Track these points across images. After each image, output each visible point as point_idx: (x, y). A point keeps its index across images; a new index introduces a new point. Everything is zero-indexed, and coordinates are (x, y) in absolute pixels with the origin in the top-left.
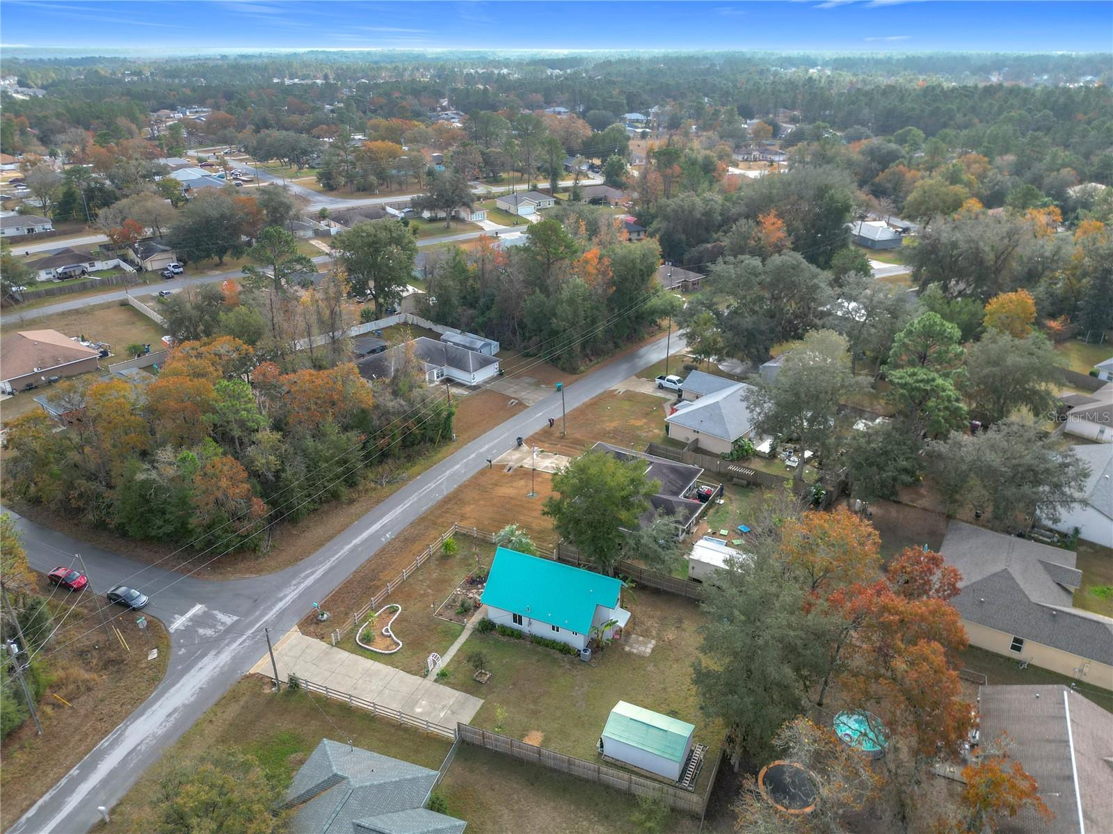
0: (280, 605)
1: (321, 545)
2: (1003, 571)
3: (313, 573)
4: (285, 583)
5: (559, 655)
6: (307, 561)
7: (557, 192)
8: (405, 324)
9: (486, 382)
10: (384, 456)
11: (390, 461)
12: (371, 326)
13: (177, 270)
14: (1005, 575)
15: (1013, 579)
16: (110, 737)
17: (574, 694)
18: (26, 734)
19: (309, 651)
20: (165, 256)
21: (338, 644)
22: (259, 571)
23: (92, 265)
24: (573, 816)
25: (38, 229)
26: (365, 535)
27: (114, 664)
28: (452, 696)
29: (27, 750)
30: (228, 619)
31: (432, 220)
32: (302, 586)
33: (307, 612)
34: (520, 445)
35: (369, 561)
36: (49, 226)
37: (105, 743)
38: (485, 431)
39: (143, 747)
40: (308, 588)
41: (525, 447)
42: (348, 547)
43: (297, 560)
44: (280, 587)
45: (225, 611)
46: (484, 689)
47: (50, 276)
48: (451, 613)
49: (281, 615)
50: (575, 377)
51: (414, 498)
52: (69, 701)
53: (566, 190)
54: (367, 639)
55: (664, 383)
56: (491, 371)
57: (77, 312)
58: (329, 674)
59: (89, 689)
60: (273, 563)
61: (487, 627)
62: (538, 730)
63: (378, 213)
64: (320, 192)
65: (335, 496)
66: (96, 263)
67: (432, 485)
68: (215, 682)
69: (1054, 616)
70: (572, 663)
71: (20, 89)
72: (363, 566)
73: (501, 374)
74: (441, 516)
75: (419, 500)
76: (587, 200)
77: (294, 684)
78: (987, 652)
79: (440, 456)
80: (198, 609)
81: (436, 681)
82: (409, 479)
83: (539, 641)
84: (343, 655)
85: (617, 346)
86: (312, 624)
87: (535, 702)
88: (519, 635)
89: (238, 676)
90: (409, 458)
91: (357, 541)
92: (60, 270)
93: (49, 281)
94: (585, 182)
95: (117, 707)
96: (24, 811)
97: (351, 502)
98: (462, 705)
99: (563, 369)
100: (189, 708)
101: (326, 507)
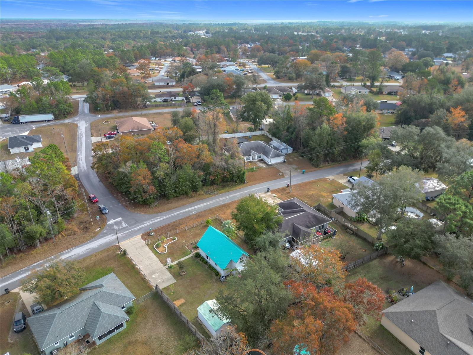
0: (143, 226)
1: (170, 209)
2: (433, 311)
3: (160, 218)
4: (149, 219)
5: (214, 275)
6: (162, 213)
7: (373, 87)
8: (263, 135)
9: (276, 164)
10: (213, 183)
11: (215, 186)
12: (249, 134)
13: (199, 103)
14: (433, 314)
15: (436, 317)
16: (68, 250)
17: (208, 292)
18: (51, 241)
19: (138, 244)
20: (198, 97)
21: (148, 245)
22: (145, 213)
23: (175, 98)
24: (171, 334)
25: (170, 84)
26: (186, 210)
27: (86, 229)
28: (168, 275)
29: (48, 246)
30: (124, 225)
31: (307, 94)
32: (154, 221)
33: (148, 231)
34: (268, 191)
35: (181, 220)
36: (175, 83)
37: (66, 251)
38: (259, 183)
39: (73, 257)
40: (155, 223)
41: (269, 193)
42: (178, 213)
43: (159, 212)
44: (146, 220)
45: (125, 223)
46: (179, 278)
47: (161, 100)
48: (192, 246)
49: (139, 230)
50: (316, 169)
51: (213, 201)
52: (67, 236)
53: (377, 87)
54: (158, 246)
55: (351, 179)
56: (280, 159)
57: (160, 113)
58: (138, 253)
59: (75, 234)
60: (151, 211)
61: (198, 255)
62: (184, 299)
63: (285, 89)
64: (273, 79)
65: (186, 193)
66: (177, 98)
67: (223, 198)
68: (106, 244)
69: (448, 344)
70: (217, 280)
71: (206, 34)
72: (177, 221)
73: (285, 162)
74: (217, 211)
75: (214, 203)
76: (387, 92)
77: (125, 253)
78: (407, 348)
79: (235, 188)
80: (119, 219)
81: (167, 269)
82: (217, 194)
83: (211, 267)
84: (147, 249)
85: (345, 159)
86: (146, 235)
87: (192, 289)
88: (206, 263)
89: (113, 244)
90: (223, 187)
91: (182, 211)
92: (164, 99)
93: (160, 102)
94: (386, 84)
95: (77, 242)
96: (35, 263)
97: (192, 197)
98: (168, 280)
99: (313, 165)
100: (94, 249)
101: (182, 196)
